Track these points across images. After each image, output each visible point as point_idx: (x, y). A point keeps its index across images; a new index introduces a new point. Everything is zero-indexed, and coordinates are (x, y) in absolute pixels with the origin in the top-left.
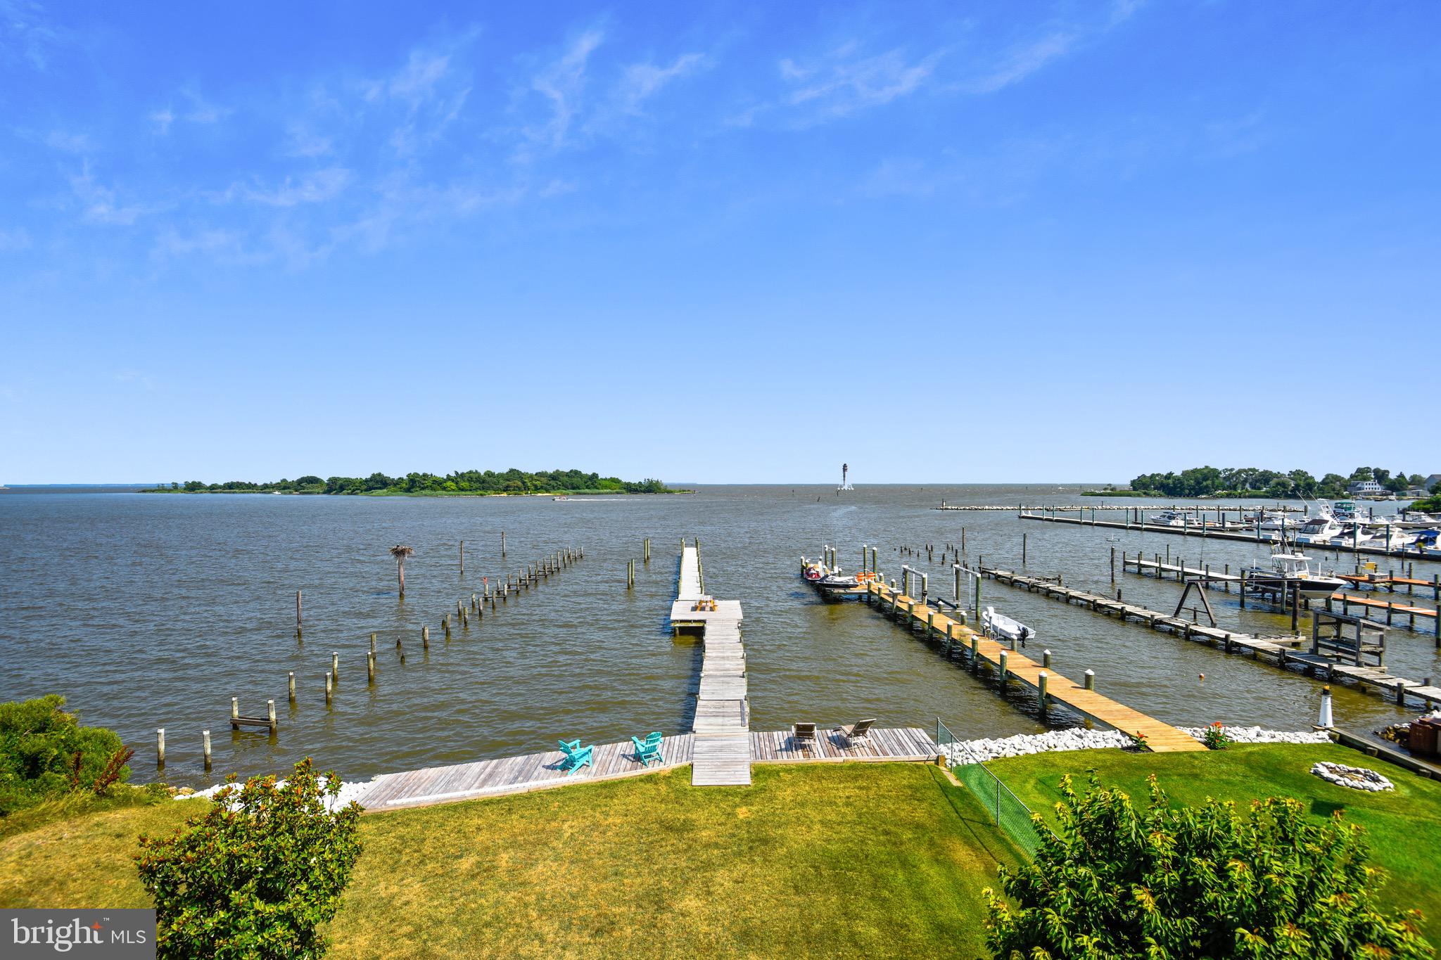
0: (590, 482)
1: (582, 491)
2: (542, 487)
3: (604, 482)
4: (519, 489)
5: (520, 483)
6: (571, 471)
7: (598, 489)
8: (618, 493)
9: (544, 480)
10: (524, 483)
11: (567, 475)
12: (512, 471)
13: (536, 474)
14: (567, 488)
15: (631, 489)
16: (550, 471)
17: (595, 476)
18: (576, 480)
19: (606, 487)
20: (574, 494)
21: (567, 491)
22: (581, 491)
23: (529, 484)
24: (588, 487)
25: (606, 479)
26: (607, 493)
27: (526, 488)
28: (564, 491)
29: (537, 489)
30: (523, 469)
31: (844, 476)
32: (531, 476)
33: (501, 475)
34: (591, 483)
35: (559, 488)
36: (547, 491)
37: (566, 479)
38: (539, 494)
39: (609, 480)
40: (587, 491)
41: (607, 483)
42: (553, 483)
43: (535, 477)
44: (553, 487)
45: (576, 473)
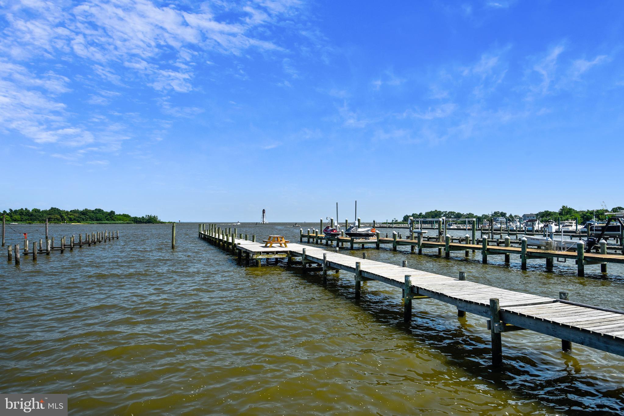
0: (109, 217)
1: (104, 222)
2: (75, 219)
3: (118, 217)
4: (58, 220)
5: (59, 217)
6: (96, 210)
7: (114, 221)
8: (128, 223)
9: (77, 215)
10: (62, 216)
11: (93, 212)
12: (52, 208)
13: (71, 211)
14: (92, 219)
15: (137, 221)
16: (81, 209)
17: (112, 213)
18: (99, 215)
19: (120, 220)
20: (98, 223)
21: (93, 222)
22: (102, 222)
23: (65, 217)
24: (107, 220)
25: (120, 215)
26: (121, 223)
27: (63, 220)
28: (91, 222)
29: (71, 220)
30: (61, 209)
31: (263, 216)
32: (67, 212)
33: (45, 212)
34: (111, 217)
35: (87, 220)
36: (79, 222)
37: (92, 214)
38: (73, 224)
39: (122, 215)
40: (107, 222)
41: (121, 217)
42: (83, 217)
43: (70, 213)
44: (83, 220)
45: (99, 211)
